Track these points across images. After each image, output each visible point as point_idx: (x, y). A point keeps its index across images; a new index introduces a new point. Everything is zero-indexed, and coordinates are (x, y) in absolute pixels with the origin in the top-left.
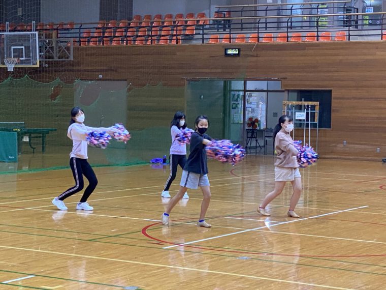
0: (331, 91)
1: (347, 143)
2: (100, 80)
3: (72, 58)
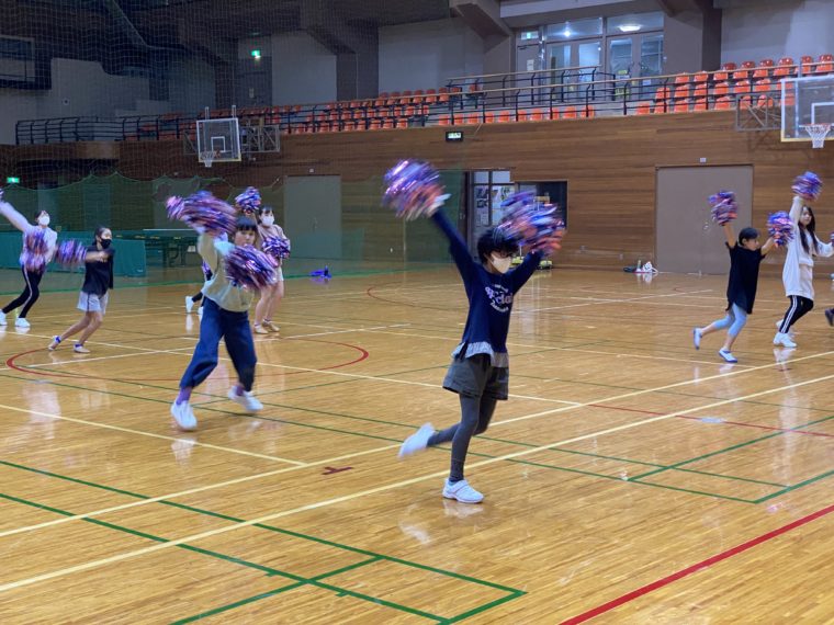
0: (566, 183)
1: (586, 248)
2: (310, 175)
3: (278, 150)
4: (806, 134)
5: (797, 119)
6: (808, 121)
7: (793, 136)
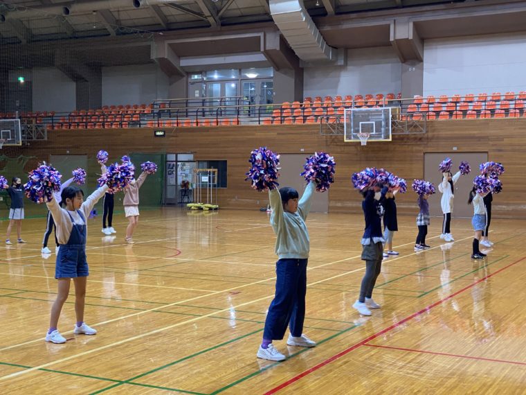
0: (226, 161)
1: (238, 198)
2: (68, 154)
3: (46, 139)
4: (358, 138)
5: (352, 130)
6: (358, 131)
7: (350, 139)
